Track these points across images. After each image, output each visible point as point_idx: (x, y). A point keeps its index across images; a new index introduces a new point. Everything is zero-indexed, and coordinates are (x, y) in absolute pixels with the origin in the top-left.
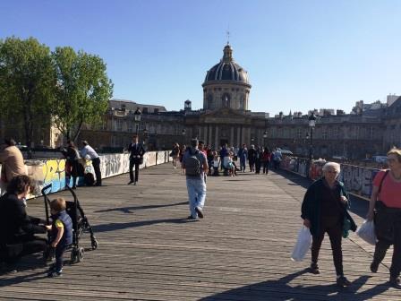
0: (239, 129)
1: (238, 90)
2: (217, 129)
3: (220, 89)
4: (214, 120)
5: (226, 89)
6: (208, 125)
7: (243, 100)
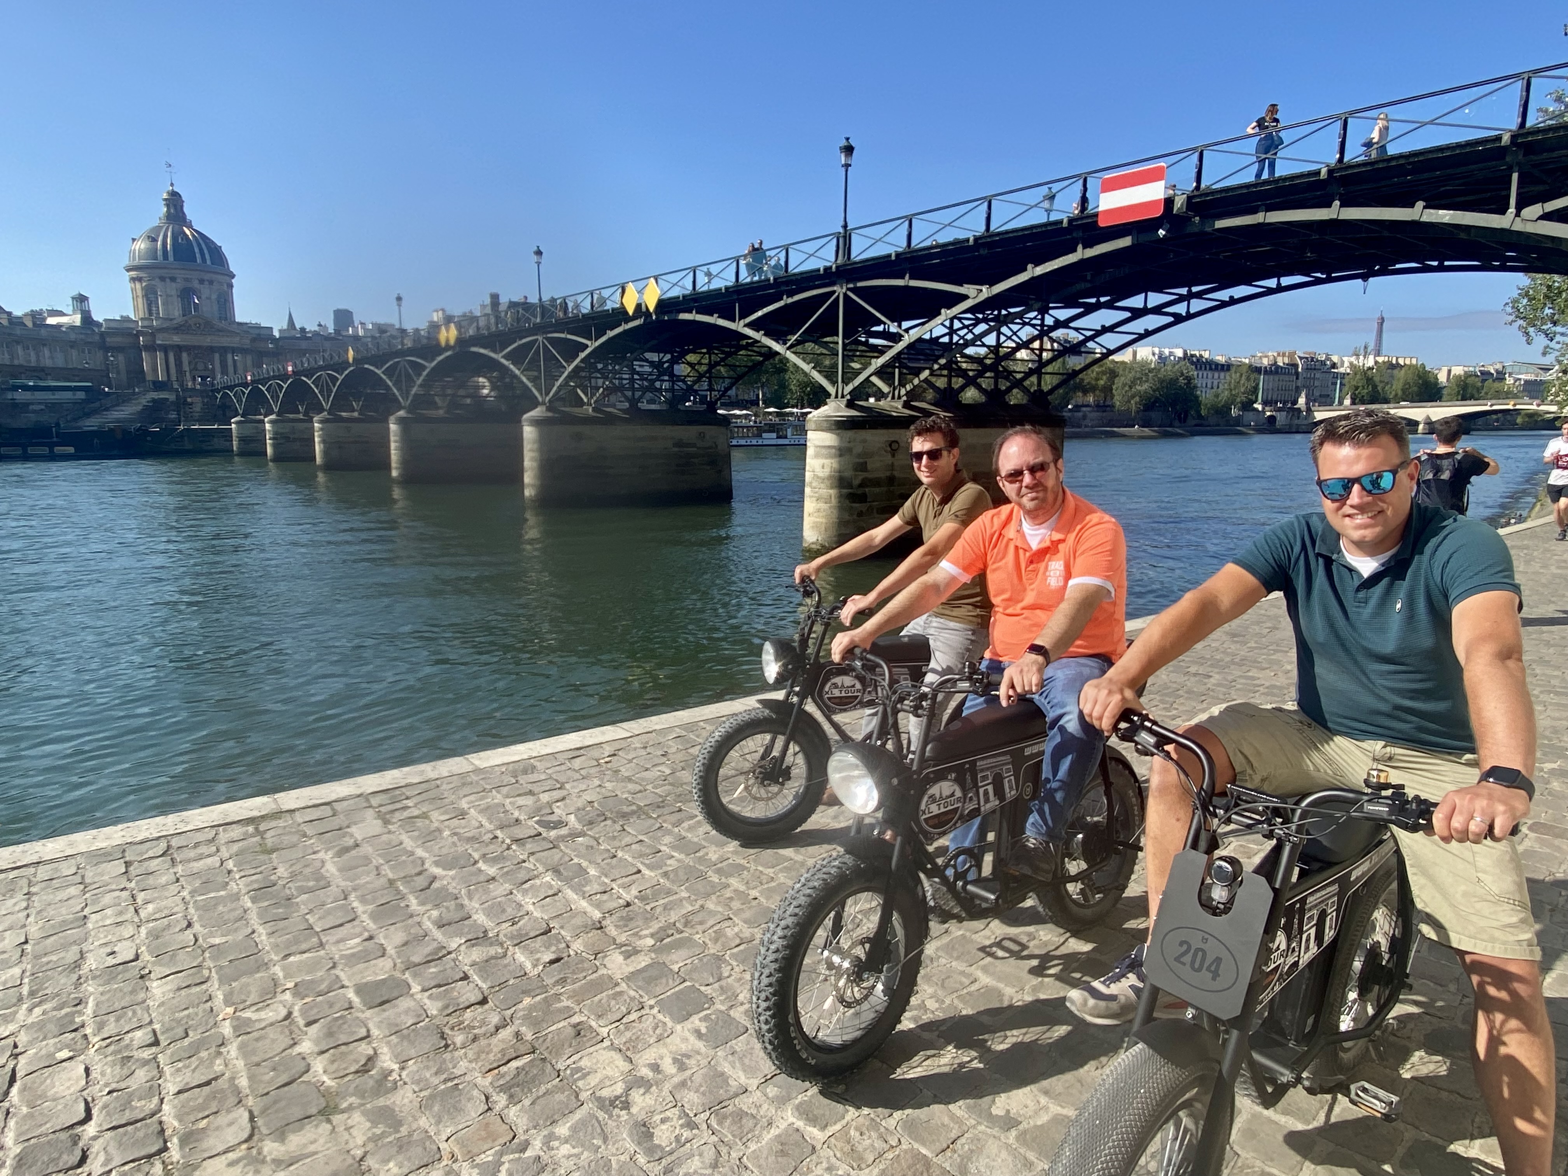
0: (229, 356)
1: (211, 282)
2: (185, 355)
3: (173, 279)
4: (176, 339)
5: (187, 280)
6: (165, 349)
7: (225, 302)
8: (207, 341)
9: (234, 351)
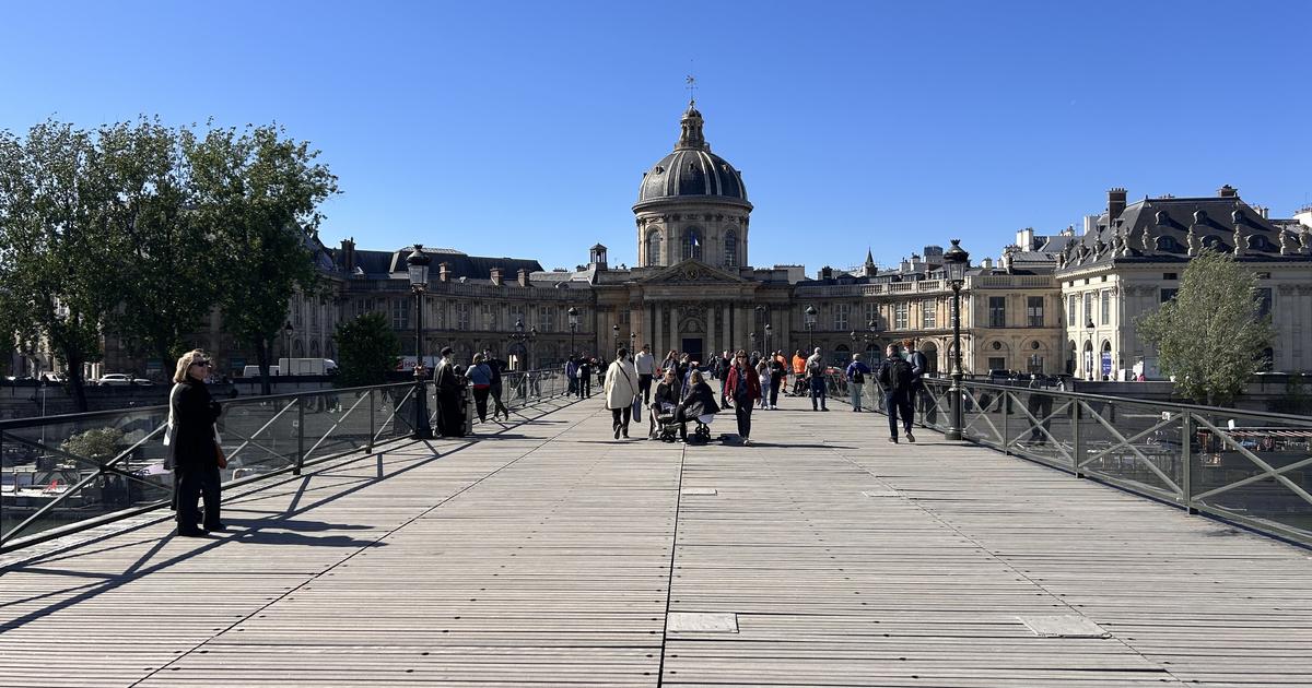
2: (674, 313)
8: (702, 292)
9: (732, 305)
